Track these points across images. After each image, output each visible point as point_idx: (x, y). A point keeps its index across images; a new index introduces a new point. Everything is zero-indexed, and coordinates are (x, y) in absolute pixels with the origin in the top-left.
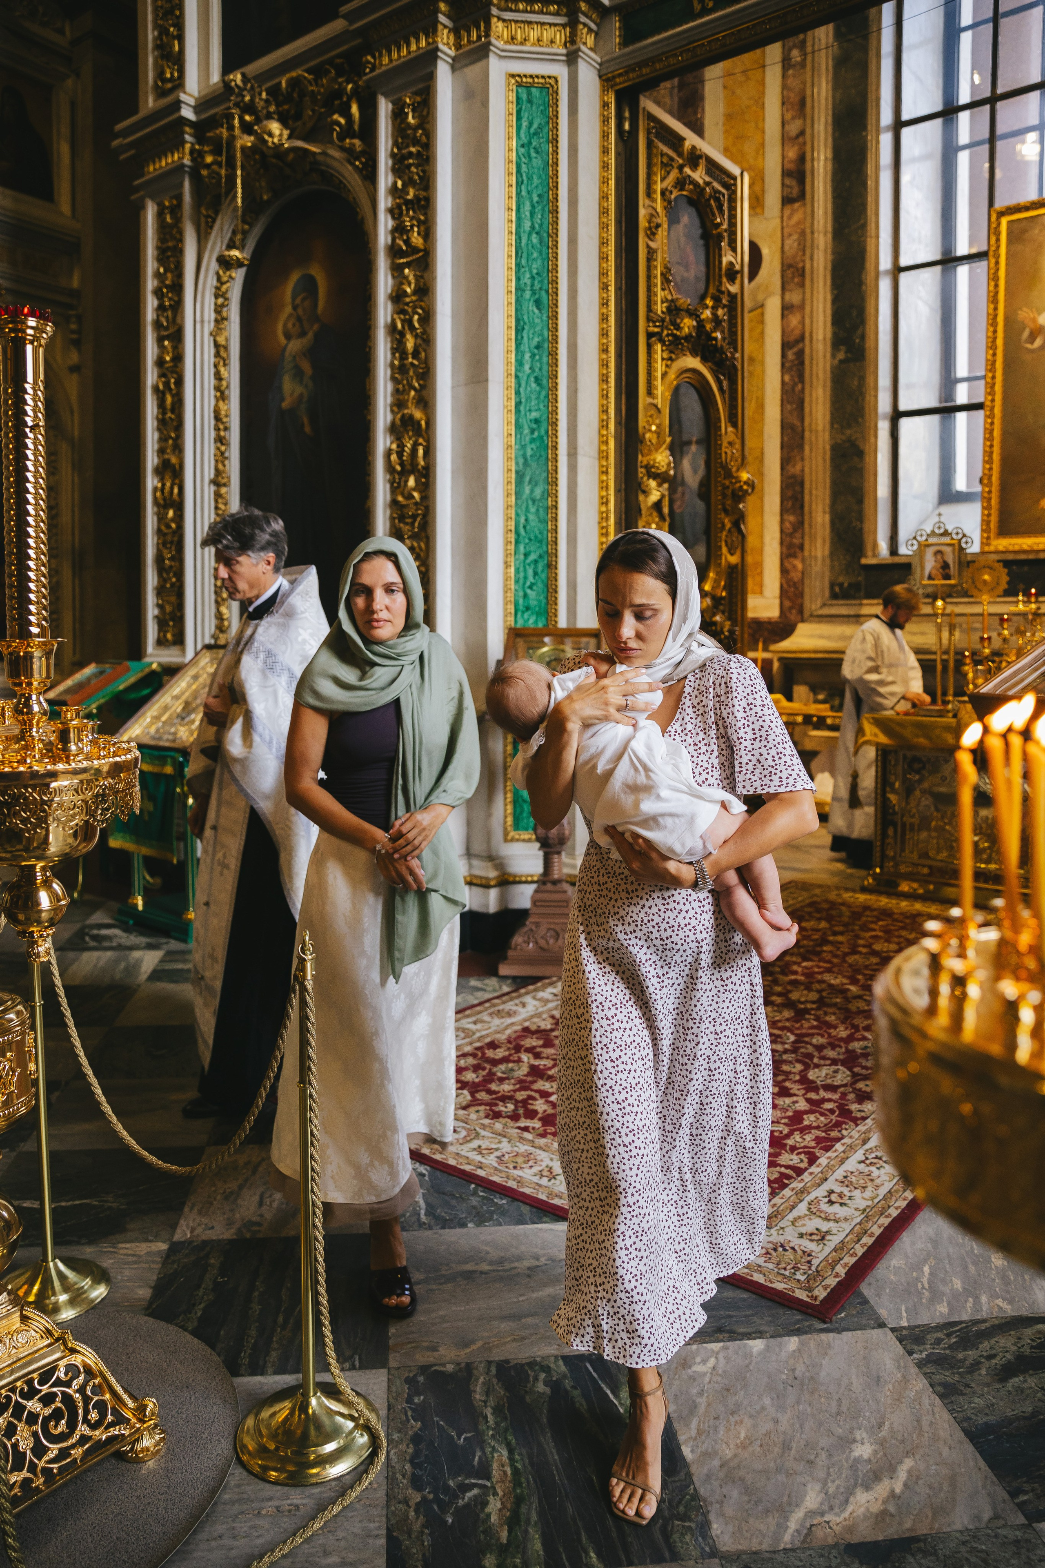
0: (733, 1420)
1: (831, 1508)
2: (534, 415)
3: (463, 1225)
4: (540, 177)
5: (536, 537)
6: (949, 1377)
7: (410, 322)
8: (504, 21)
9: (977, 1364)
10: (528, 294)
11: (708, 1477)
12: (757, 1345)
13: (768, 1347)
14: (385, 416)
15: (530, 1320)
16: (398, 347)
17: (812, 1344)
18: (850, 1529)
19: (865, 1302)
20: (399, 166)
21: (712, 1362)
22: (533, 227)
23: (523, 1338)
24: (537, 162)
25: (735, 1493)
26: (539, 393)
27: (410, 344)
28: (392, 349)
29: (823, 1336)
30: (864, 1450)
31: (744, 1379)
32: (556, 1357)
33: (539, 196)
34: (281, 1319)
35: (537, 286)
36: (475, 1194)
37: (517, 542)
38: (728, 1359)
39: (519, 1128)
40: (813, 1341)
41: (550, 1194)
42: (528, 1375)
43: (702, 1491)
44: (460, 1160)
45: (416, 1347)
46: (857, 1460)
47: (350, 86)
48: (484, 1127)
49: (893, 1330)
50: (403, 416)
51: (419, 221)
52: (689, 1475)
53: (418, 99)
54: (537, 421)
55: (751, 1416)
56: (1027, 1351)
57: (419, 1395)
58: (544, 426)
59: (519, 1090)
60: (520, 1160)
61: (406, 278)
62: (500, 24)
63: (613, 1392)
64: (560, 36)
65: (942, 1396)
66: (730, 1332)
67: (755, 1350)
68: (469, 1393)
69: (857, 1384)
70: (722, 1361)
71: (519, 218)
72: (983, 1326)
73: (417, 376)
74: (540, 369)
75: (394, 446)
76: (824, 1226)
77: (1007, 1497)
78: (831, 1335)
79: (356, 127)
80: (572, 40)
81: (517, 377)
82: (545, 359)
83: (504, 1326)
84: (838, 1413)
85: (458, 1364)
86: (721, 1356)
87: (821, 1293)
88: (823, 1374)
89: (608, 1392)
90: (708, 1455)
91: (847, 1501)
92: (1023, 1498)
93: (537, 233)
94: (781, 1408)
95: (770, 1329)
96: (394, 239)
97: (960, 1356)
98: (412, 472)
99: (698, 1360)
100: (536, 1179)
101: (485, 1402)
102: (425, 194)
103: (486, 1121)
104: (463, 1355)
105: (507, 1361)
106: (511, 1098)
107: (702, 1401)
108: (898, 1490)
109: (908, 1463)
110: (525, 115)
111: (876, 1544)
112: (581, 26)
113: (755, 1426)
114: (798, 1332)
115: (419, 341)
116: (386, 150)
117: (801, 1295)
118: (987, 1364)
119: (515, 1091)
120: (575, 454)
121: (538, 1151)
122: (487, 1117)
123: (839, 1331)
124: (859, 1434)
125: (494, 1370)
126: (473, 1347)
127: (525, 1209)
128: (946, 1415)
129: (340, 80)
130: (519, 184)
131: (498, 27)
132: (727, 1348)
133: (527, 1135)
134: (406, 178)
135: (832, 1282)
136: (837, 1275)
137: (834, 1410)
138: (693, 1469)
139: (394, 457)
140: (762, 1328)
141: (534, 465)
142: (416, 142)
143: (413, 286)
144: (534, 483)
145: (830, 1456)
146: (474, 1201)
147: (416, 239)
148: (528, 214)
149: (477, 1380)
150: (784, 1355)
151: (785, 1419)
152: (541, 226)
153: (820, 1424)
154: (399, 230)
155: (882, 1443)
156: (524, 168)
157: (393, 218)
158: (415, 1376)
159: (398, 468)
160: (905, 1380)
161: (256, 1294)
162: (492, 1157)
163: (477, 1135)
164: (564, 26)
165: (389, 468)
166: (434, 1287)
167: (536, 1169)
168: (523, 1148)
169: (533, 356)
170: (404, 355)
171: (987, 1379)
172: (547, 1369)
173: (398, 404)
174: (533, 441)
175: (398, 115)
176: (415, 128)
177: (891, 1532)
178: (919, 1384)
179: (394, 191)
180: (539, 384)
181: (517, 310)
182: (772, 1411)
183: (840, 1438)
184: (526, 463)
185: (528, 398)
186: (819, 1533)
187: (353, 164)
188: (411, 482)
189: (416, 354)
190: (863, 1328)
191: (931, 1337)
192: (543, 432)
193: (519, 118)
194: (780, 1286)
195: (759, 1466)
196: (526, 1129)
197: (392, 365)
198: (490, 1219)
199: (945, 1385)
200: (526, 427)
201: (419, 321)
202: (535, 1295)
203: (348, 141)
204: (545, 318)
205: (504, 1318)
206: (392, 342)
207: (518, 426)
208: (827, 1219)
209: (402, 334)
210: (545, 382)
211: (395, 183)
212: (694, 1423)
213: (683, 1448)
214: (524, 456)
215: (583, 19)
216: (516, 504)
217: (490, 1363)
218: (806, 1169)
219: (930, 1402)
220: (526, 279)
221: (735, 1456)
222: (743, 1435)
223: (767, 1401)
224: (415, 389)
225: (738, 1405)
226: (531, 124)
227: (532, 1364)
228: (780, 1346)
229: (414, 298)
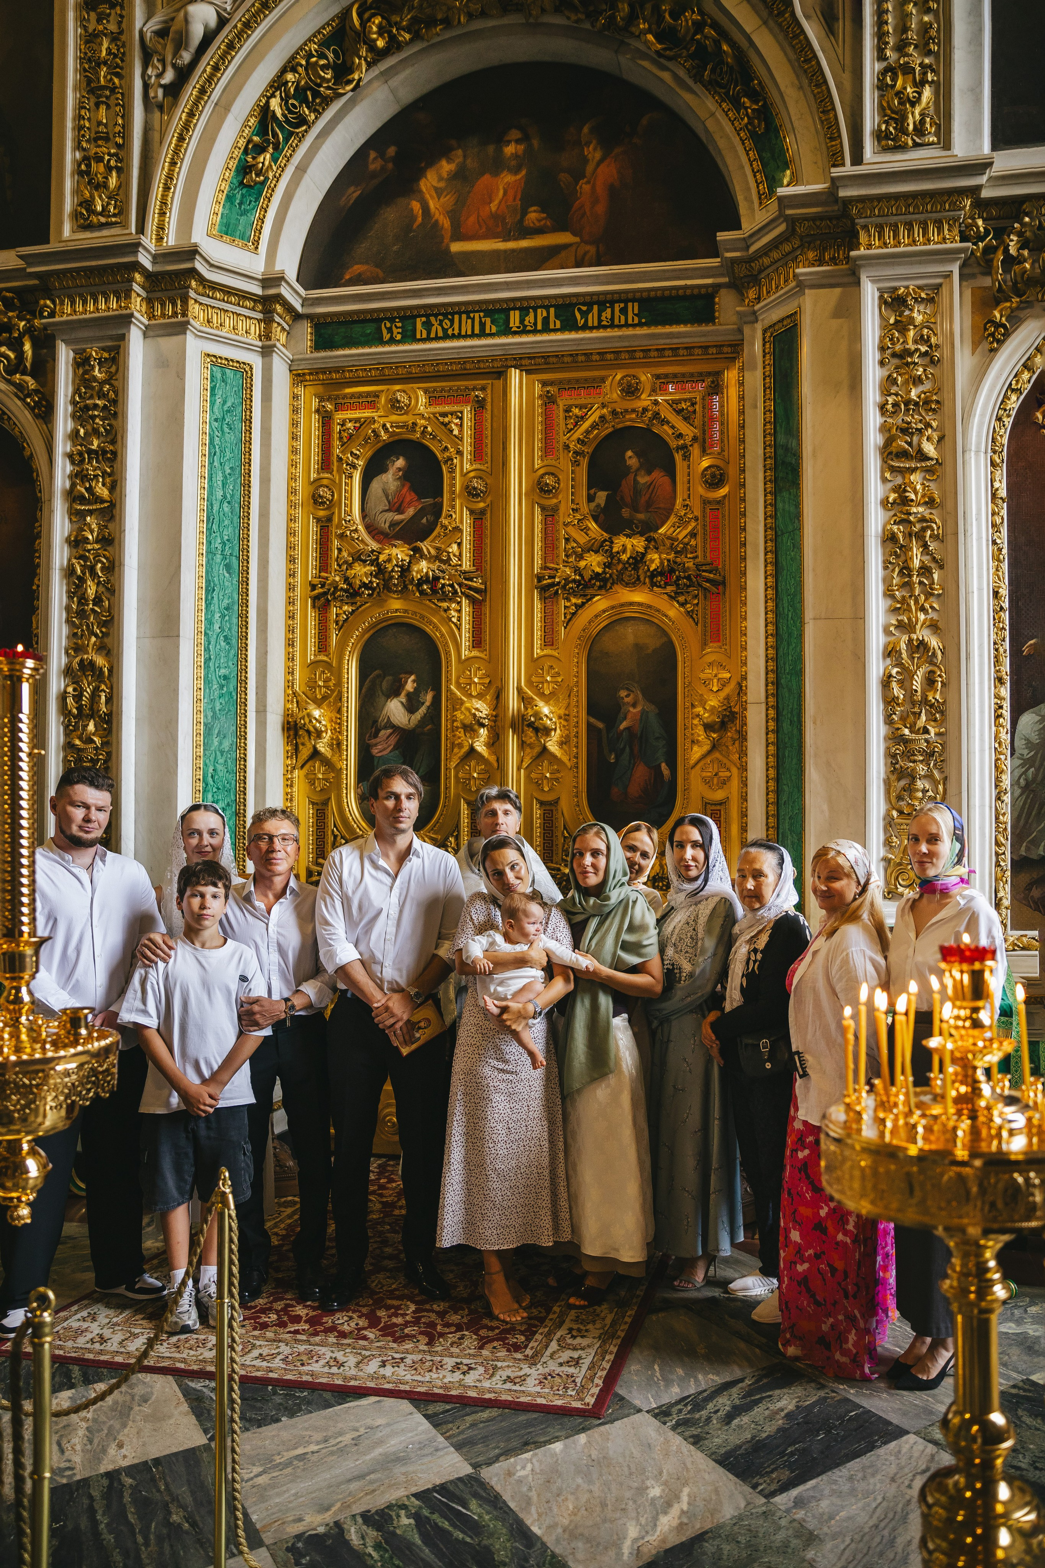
0: (560, 1499)
1: (647, 1532)
2: (223, 671)
3: (278, 1420)
4: (232, 451)
5: (224, 787)
6: (695, 1431)
7: (92, 570)
8: (201, 304)
9: (709, 1419)
10: (219, 557)
11: (558, 1541)
12: (557, 1446)
13: (566, 1446)
14: (60, 658)
15: (372, 1476)
16: (76, 590)
17: (596, 1435)
18: (664, 1541)
19: (622, 1399)
20: (81, 413)
21: (529, 1467)
22: (224, 496)
23: (374, 1491)
24: (230, 437)
25: (580, 1545)
26: (229, 651)
27: (91, 590)
28: (68, 592)
29: (602, 1428)
30: (655, 1491)
31: (557, 1471)
32: (407, 1496)
33: (231, 468)
34: (140, 1539)
35: (227, 552)
36: (275, 1393)
37: (205, 791)
38: (540, 1462)
39: (289, 1332)
40: (597, 1433)
41: (345, 1378)
42: (391, 1516)
43: (557, 1551)
44: (249, 1369)
45: (283, 1523)
46: (653, 1499)
47: (23, 323)
48: (256, 1338)
49: (648, 1412)
50: (82, 660)
51: (104, 473)
52: (544, 1544)
53: (106, 355)
54: (225, 678)
55: (572, 1493)
56: (737, 1402)
57: (304, 1556)
58: (233, 682)
59: (275, 1300)
60: (304, 1358)
61: (89, 525)
62: (197, 306)
63: (464, 1507)
64: (255, 329)
65: (694, 1444)
66: (535, 1443)
67: (557, 1450)
68: (347, 1543)
69: (636, 1453)
70: (537, 1464)
71: (211, 487)
72: (705, 1394)
73: (99, 624)
74: (230, 629)
75: (70, 689)
76: (576, 1355)
77: (751, 1490)
78: (607, 1426)
79: (28, 365)
80: (266, 335)
81: (206, 634)
82: (235, 621)
83: (354, 1486)
84: (631, 1474)
85: (327, 1525)
86: (534, 1460)
87: (591, 1400)
88: (611, 1453)
89: (460, 1508)
90: (552, 1527)
91: (655, 1525)
92: (760, 1488)
93: (229, 503)
94: (591, 1482)
95: (563, 1433)
96: (73, 485)
97: (697, 1416)
98: (91, 716)
99: (518, 1468)
100: (326, 1370)
101: (364, 1544)
102: (111, 448)
103: (256, 1333)
104: (329, 1517)
105: (369, 1511)
106: (270, 1309)
107: (533, 1494)
108: (685, 1508)
109: (686, 1491)
110: (219, 393)
111: (682, 1544)
112: (275, 325)
113: (577, 1499)
114: (584, 1430)
115: (101, 589)
116: (66, 396)
117: (577, 1405)
118: (715, 1417)
119: (271, 1303)
120: (265, 711)
121: (318, 1348)
122: (255, 1329)
123: (612, 1422)
124: (649, 1483)
125: (360, 1520)
126: (333, 1509)
127: (327, 1395)
128: (699, 1454)
129: (10, 314)
130: (212, 455)
131: (194, 309)
132: (536, 1454)
133: (299, 1337)
134: (89, 427)
135: (596, 1390)
136: (597, 1385)
137: (627, 1473)
138: (545, 1539)
139: (70, 701)
140: (557, 1434)
141: (223, 718)
142: (101, 395)
143: (95, 534)
144: (222, 735)
145: (635, 1502)
146: (278, 1399)
147: (102, 491)
148: (220, 483)
149: (349, 1531)
150: (579, 1448)
151: (595, 1488)
152: (232, 496)
153: (621, 1484)
154: (78, 476)
155: (665, 1484)
156: (217, 441)
157: (73, 463)
158: (293, 1544)
159: (75, 711)
160: (667, 1441)
161: (102, 1526)
162: (277, 1360)
163: (254, 1346)
164: (259, 321)
165: (63, 709)
166: (275, 1474)
167: (322, 1362)
168: (302, 1348)
169: (223, 616)
170: (83, 599)
171: (719, 1426)
172: (404, 1507)
173: (75, 647)
174: (221, 696)
175: (81, 363)
176: (102, 383)
177: (689, 1534)
178: (677, 1441)
179: (74, 436)
180: (228, 643)
181: (207, 572)
182: (585, 1486)
183: (637, 1489)
184: (214, 716)
185: (217, 655)
186: (645, 1549)
187: (23, 400)
188: (91, 727)
189: (98, 601)
190: (628, 1416)
191: (674, 1410)
192: (232, 689)
193: (213, 394)
194: (559, 1403)
195: (590, 1523)
196: (297, 1332)
197: (68, 609)
198: (300, 1410)
199: (692, 1436)
200: (215, 682)
201: (102, 569)
202: (368, 1457)
203: (18, 376)
204: (235, 582)
205: (349, 1481)
206: (68, 584)
207: (207, 681)
208: (575, 1349)
209: (82, 580)
210: (234, 641)
211: (78, 431)
212: (533, 1510)
213: (533, 1528)
214: (213, 709)
215: (277, 319)
216: (205, 755)
217: (354, 1516)
218: (546, 1318)
219: (687, 1448)
220: (217, 543)
221: (571, 1521)
222: (571, 1507)
223: (579, 1481)
224: (96, 636)
225: (560, 1489)
226: (225, 402)
227: (390, 1507)
228: (574, 1443)
229: (97, 546)
